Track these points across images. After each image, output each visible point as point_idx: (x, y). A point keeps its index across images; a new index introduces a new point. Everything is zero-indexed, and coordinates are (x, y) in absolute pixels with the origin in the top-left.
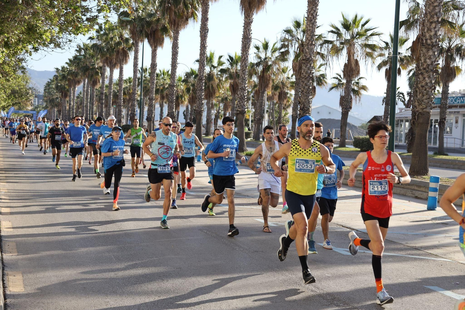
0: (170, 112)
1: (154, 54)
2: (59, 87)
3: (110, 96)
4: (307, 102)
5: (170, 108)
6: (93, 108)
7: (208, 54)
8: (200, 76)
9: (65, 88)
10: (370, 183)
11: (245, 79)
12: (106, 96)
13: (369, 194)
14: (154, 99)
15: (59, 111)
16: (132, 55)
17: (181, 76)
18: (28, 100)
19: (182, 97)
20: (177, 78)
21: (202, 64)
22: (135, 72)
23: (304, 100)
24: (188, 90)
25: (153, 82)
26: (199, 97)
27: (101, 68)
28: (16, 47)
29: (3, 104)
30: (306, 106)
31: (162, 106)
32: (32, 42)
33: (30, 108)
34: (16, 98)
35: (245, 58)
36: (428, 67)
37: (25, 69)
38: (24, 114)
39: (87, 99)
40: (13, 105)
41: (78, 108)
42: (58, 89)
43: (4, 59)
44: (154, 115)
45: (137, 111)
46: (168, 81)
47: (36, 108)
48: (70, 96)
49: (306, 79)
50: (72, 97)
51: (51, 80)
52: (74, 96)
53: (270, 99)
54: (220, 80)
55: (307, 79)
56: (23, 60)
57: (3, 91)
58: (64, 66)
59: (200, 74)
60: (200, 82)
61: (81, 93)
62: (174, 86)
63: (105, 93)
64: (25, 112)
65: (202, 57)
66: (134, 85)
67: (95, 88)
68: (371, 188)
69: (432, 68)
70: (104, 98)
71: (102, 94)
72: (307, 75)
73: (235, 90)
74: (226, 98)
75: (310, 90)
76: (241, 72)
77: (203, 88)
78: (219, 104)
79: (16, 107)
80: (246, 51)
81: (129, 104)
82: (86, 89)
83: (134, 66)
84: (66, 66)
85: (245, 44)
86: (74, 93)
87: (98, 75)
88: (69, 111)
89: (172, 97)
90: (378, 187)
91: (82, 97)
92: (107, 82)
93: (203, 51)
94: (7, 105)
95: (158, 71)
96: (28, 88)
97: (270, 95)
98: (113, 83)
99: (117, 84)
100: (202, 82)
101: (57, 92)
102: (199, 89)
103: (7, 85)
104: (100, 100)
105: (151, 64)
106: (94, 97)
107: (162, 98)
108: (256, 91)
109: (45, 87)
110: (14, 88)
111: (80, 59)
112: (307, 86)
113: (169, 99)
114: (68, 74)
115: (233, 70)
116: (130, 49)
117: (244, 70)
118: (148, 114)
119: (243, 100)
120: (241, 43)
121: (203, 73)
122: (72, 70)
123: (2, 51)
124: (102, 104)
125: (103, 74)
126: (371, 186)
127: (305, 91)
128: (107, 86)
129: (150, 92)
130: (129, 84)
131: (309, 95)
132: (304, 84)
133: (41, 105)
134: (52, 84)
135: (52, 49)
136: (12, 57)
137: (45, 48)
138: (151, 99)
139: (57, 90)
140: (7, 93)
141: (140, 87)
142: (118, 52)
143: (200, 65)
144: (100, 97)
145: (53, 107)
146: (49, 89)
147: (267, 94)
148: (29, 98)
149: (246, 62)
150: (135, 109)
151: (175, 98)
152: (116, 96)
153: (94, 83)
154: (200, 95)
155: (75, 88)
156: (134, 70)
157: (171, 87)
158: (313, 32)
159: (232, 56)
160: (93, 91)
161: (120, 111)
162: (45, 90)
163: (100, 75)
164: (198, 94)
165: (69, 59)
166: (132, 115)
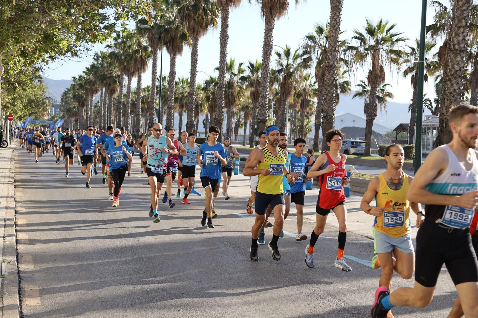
0: (189, 121)
1: (173, 62)
2: (76, 96)
3: (128, 105)
4: (331, 110)
5: (189, 117)
6: (110, 118)
7: (228, 61)
8: (220, 84)
9: (82, 97)
10: (328, 179)
11: (266, 87)
12: (124, 105)
13: (327, 188)
14: (173, 108)
15: (76, 121)
16: (150, 63)
17: (200, 85)
18: (44, 109)
19: (201, 105)
20: (196, 86)
21: (222, 71)
22: (153, 80)
23: (327, 108)
24: (208, 98)
25: (172, 91)
26: (219, 105)
27: (119, 76)
28: (32, 56)
29: (20, 114)
30: (329, 114)
31: (181, 115)
32: (49, 51)
33: (47, 118)
34: (33, 108)
35: (266, 65)
36: (456, 74)
37: (41, 78)
38: (41, 124)
39: (105, 108)
40: (30, 115)
41: (96, 117)
42: (76, 98)
43: (20, 69)
44: (173, 125)
45: (155, 120)
46: (187, 89)
47: (53, 117)
48: (87, 105)
49: (329, 86)
50: (89, 106)
51: (68, 89)
52: (91, 105)
53: (292, 106)
54: (240, 88)
55: (331, 86)
56: (39, 69)
57: (19, 101)
58: (81, 75)
59: (220, 82)
60: (220, 91)
61: (98, 102)
62: (194, 94)
63: (123, 102)
64: (41, 122)
65: (222, 64)
66: (153, 94)
67: (113, 97)
68: (329, 183)
69: (460, 74)
70: (122, 107)
71: (120, 103)
72: (330, 82)
73: (256, 98)
74: (247, 107)
75: (333, 98)
76: (262, 80)
77: (223, 96)
78: (240, 112)
79: (33, 117)
80: (267, 58)
81: (147, 113)
82: (103, 98)
83: (152, 74)
84: (83, 75)
85: (266, 51)
86: (91, 102)
87: (116, 83)
88: (87, 120)
89: (191, 105)
90: (334, 182)
91: (100, 107)
92: (125, 91)
93: (223, 58)
94: (24, 115)
95: (176, 80)
96: (45, 97)
97: (292, 103)
98: (131, 92)
99: (135, 93)
100: (222, 90)
101: (74, 102)
102: (219, 97)
103: (23, 94)
104: (118, 109)
105: (170, 72)
106: (111, 106)
107: (182, 106)
108: (278, 99)
109: (62, 96)
110: (31, 98)
111: (97, 68)
112: (330, 93)
113: (189, 107)
114: (86, 83)
115: (254, 78)
116: (148, 57)
117: (265, 78)
118: (167, 124)
119: (264, 108)
120: (262, 49)
121: (222, 81)
122: (89, 79)
123: (18, 60)
124: (120, 113)
125: (121, 83)
126: (329, 181)
127: (328, 98)
128: (125, 95)
129: (169, 101)
130: (147, 93)
131: (332, 102)
132: (327, 91)
133: (57, 114)
134: (70, 94)
135: (69, 58)
136: (29, 66)
137: (62, 57)
138: (170, 108)
139: (74, 99)
140: (24, 102)
141: (158, 96)
142: (136, 60)
143: (220, 73)
144: (117, 106)
145: (70, 116)
146: (66, 98)
147: (289, 102)
148: (45, 108)
149: (267, 70)
150: (153, 118)
151: (194, 107)
152: (134, 105)
153: (112, 92)
154: (220, 104)
155: (92, 97)
156: (152, 78)
157: (190, 95)
158: (336, 38)
159: (252, 63)
160: (110, 100)
161: (138, 121)
162: (62, 99)
163: (118, 83)
164: (218, 103)
165: (86, 68)
166: (150, 124)
